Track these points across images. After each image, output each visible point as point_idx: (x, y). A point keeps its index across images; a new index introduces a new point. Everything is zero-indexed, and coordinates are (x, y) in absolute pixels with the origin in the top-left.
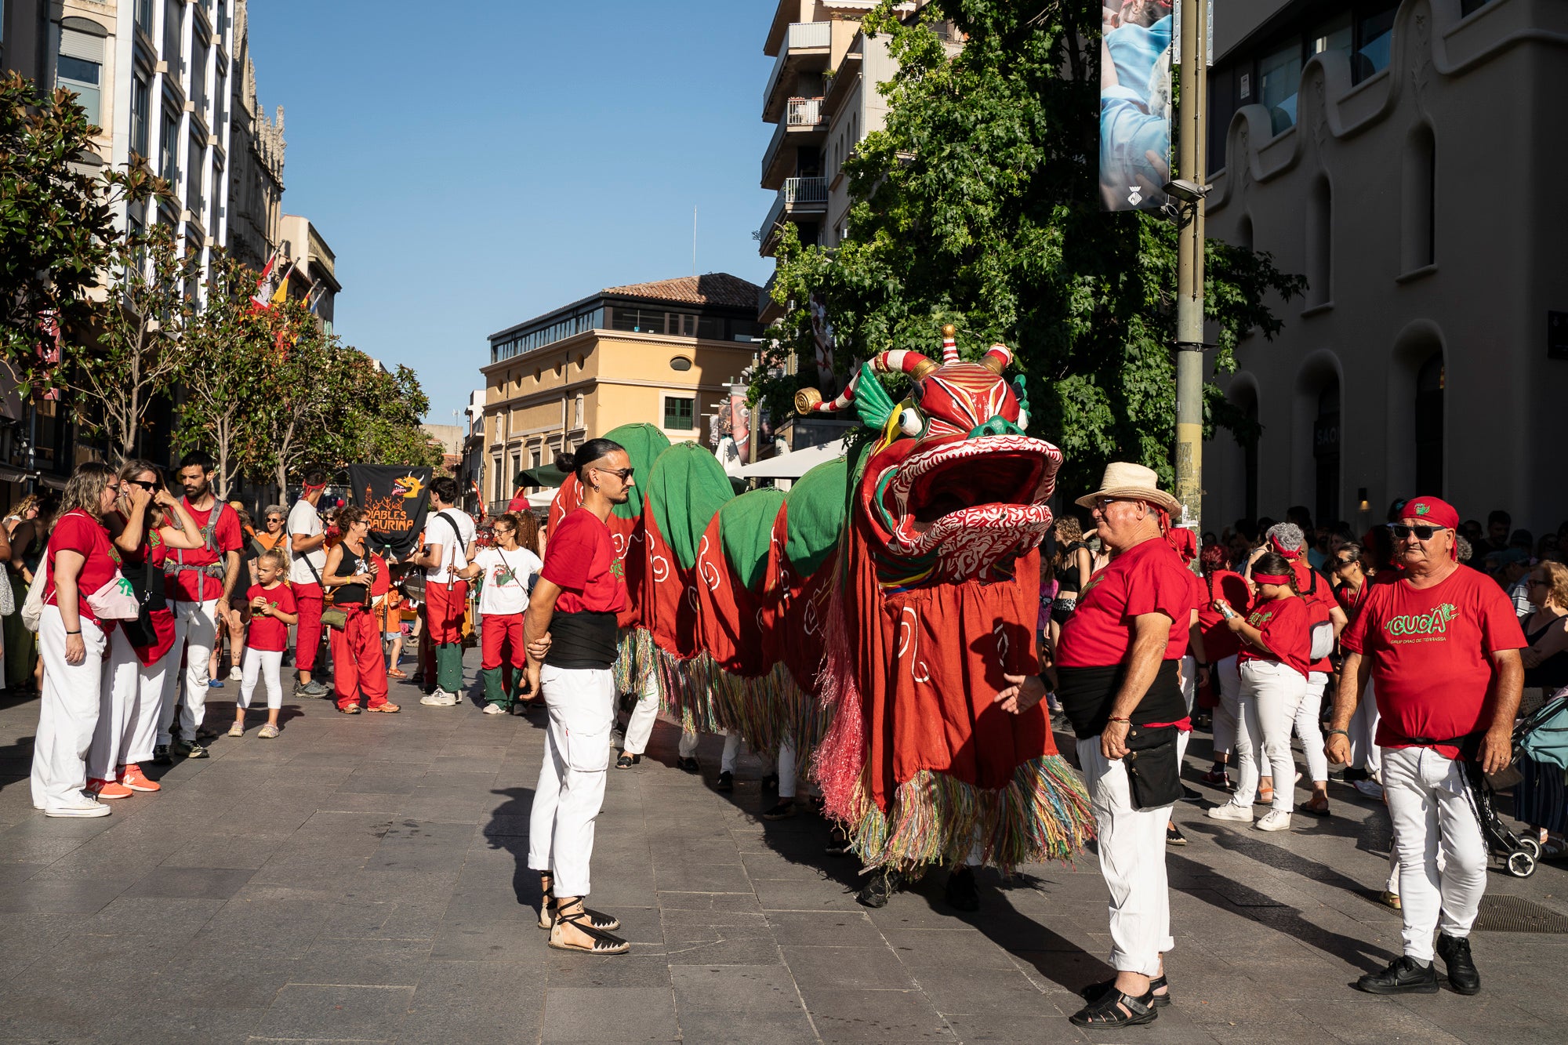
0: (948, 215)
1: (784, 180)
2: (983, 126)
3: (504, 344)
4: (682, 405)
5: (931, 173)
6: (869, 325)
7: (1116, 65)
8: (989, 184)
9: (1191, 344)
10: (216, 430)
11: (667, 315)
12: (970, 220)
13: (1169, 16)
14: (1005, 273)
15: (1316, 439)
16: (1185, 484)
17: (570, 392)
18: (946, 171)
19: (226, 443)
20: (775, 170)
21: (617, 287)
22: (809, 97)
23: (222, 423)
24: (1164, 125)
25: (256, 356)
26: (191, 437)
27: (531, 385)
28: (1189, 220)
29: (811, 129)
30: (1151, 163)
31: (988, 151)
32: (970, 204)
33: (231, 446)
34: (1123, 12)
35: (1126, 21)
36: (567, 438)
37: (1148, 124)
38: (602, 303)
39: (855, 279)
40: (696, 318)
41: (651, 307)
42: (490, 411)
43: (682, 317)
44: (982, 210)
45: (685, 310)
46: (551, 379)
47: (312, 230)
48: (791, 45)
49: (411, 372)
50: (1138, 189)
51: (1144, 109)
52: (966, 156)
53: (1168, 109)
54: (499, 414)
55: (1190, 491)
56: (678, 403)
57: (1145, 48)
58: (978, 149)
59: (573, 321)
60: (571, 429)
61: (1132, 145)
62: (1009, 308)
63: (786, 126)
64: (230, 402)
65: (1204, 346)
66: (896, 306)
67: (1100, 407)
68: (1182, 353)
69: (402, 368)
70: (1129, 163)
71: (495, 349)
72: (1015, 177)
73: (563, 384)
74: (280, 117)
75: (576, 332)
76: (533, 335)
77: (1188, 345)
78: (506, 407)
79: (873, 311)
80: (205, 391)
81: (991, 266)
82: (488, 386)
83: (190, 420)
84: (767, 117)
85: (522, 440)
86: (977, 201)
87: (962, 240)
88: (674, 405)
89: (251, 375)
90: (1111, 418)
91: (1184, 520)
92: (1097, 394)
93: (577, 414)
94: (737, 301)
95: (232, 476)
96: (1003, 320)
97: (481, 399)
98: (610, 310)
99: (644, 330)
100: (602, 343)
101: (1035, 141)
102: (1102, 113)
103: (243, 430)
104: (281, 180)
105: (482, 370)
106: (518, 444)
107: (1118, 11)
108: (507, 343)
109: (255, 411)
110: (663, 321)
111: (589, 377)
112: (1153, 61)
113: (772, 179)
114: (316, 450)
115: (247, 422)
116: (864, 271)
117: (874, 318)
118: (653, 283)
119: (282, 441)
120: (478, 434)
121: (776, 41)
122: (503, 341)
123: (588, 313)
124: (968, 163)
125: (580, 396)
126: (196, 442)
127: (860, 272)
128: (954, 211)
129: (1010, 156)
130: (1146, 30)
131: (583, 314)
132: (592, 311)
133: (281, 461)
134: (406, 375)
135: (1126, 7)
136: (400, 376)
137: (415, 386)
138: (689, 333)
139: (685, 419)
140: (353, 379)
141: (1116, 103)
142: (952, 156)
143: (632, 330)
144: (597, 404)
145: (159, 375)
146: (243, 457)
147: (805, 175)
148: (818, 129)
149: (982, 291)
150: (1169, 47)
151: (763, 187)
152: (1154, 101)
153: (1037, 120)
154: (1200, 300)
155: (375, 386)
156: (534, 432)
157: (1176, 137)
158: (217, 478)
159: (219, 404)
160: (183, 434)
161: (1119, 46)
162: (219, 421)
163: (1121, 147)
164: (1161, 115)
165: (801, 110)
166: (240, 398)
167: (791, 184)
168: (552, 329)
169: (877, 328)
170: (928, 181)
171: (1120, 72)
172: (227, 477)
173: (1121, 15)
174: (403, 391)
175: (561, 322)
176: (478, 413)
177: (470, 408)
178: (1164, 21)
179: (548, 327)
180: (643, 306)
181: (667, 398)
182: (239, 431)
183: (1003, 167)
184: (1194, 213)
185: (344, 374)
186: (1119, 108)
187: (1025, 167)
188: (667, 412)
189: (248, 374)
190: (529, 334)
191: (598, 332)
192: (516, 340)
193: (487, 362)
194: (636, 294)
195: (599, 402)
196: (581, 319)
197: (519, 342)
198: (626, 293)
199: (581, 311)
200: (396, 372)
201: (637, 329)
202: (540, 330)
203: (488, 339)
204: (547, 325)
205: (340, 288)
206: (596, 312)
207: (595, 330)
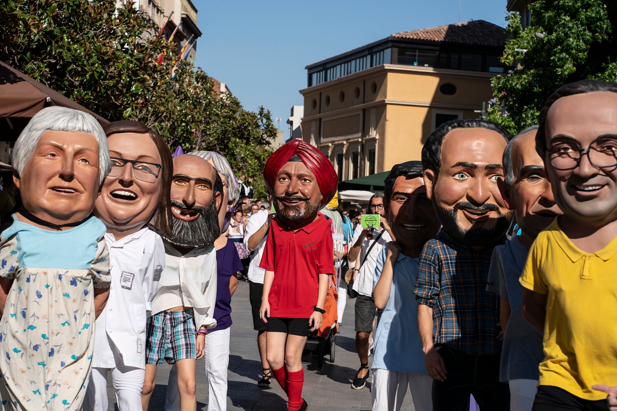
3: (317, 72)
17: (366, 109)
21: (401, 33)
36: (364, 143)
38: (390, 45)
41: (426, 47)
42: (306, 122)
46: (352, 100)
54: (314, 124)
59: (369, 57)
60: (367, 137)
71: (310, 76)
73: (361, 104)
75: (371, 66)
76: (339, 67)
78: (318, 119)
85: (330, 145)
93: (371, 126)
94: (491, 42)
97: (299, 113)
98: (396, 50)
99: (421, 64)
100: (390, 75)
105: (301, 92)
106: (328, 147)
108: (319, 71)
111: (380, 100)
118: (429, 28)
122: (316, 70)
123: (380, 51)
131: (376, 53)
132: (383, 50)
143: (412, 64)
144: (386, 120)
155: (249, 124)
156: (339, 139)
168: (353, 62)
174: (260, 124)
175: (360, 58)
176: (297, 123)
177: (291, 119)
179: (350, 61)
180: (420, 47)
181: (438, 116)
190: (336, 66)
191: (387, 66)
192: (326, 70)
194: (415, 37)
195: (388, 118)
196: (375, 56)
197: (329, 71)
198: (408, 37)
199: (374, 50)
200: (257, 112)
201: (415, 64)
202: (345, 63)
203: (306, 68)
204: (349, 59)
205: (201, 34)
206: (386, 51)
207: (385, 65)
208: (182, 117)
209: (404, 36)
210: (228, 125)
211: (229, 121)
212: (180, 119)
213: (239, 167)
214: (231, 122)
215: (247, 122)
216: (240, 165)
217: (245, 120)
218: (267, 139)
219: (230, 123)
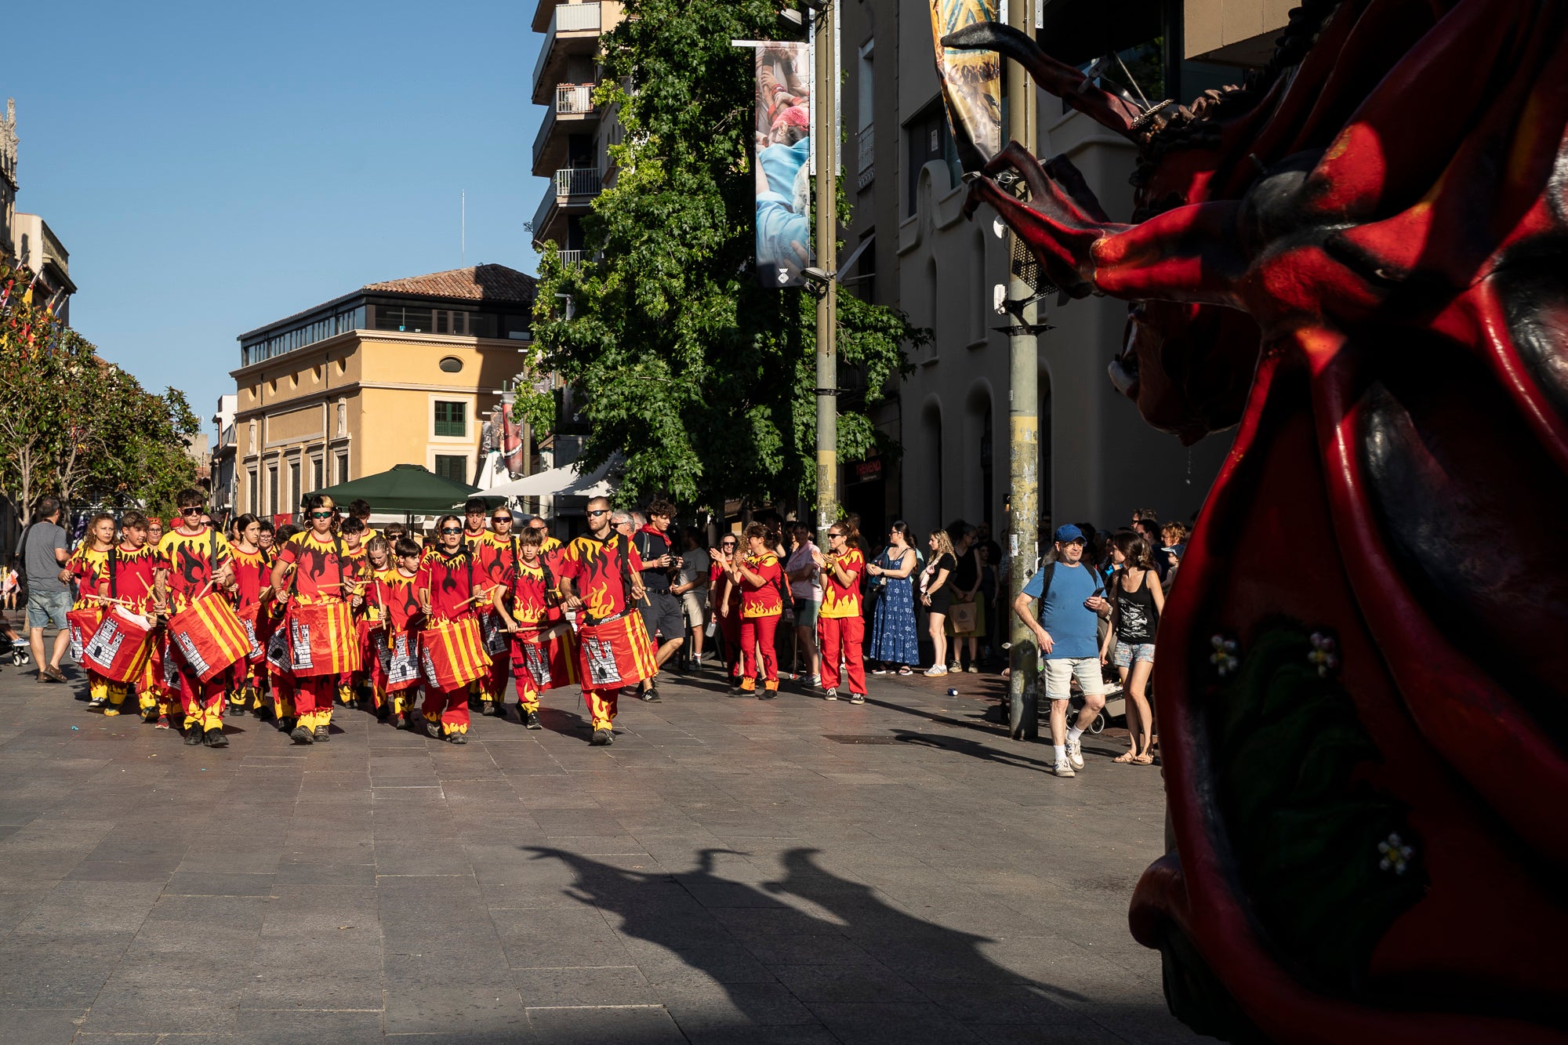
0: (647, 288)
1: (555, 172)
2: (675, 215)
3: (256, 344)
4: (454, 409)
5: (634, 254)
6: (588, 372)
7: (767, 175)
8: (679, 261)
9: (826, 390)
10: (19, 460)
11: (435, 312)
12: (666, 291)
13: (807, 137)
14: (694, 332)
15: (982, 453)
16: (823, 496)
17: (331, 397)
18: (644, 252)
20: (545, 157)
21: (379, 283)
22: (579, 84)
23: (24, 454)
24: (804, 222)
25: (53, 392)
27: (288, 388)
28: (824, 294)
29: (582, 117)
30: (795, 250)
31: (679, 235)
32: (665, 277)
34: (771, 135)
35: (774, 141)
36: (330, 447)
37: (793, 220)
38: (364, 301)
39: (578, 336)
40: (466, 314)
41: (417, 303)
42: (242, 418)
43: (451, 314)
44: (675, 283)
45: (454, 306)
46: (311, 382)
47: (46, 231)
48: (558, 29)
49: (180, 394)
50: (786, 270)
51: (789, 208)
52: (660, 240)
53: (807, 208)
54: (253, 421)
55: (827, 502)
56: (449, 407)
57: (788, 162)
58: (672, 235)
59: (333, 320)
60: (333, 438)
61: (781, 237)
62: (696, 360)
63: (556, 114)
64: (30, 435)
65: (836, 391)
66: (612, 356)
67: (770, 437)
68: (820, 397)
69: (171, 390)
70: (779, 251)
71: (246, 349)
72: (700, 254)
73: (323, 389)
74: (11, 111)
75: (337, 333)
76: (288, 336)
77: (824, 391)
78: (260, 414)
79: (594, 361)
80: (7, 424)
81: (686, 325)
82: (239, 389)
84: (537, 99)
85: (280, 450)
86: (670, 275)
87: (659, 307)
88: (445, 409)
90: (778, 444)
91: (823, 524)
92: (767, 426)
93: (339, 421)
94: (511, 295)
96: (692, 369)
97: (231, 406)
98: (373, 308)
99: (410, 328)
100: (364, 344)
101: (714, 226)
102: (758, 213)
103: (43, 460)
104: (14, 179)
105: (232, 374)
106: (276, 455)
107: (768, 135)
108: (259, 343)
109: (53, 441)
110: (430, 319)
111: (352, 381)
112: (795, 172)
113: (543, 166)
114: (98, 475)
115: (46, 451)
116: (586, 329)
117: (595, 367)
118: (419, 276)
119: (65, 465)
120: (229, 445)
121: (543, 20)
122: (254, 341)
123: (348, 311)
124: (662, 245)
125: (342, 401)
127: (582, 330)
128: (651, 284)
129: (695, 238)
130: (790, 148)
131: (343, 313)
132: (353, 309)
133: (65, 485)
134: (176, 397)
135: (774, 131)
136: (170, 398)
137: (185, 407)
138: (459, 331)
139: (456, 424)
140: (132, 405)
141: (768, 205)
142: (650, 240)
143: (397, 329)
144: (361, 411)
146: (43, 484)
147: (578, 165)
148: (589, 117)
149: (676, 347)
150: (807, 162)
151: (534, 174)
152: (796, 202)
153: (716, 211)
154: (833, 357)
155: (154, 412)
156: (292, 442)
157: (814, 229)
159: (20, 437)
161: (769, 161)
162: (21, 453)
163: (772, 238)
164: (802, 213)
165: (571, 97)
166: (40, 431)
167: (565, 174)
168: (310, 328)
169: (596, 375)
170: (631, 261)
171: (771, 181)
173: (770, 137)
174: (172, 412)
175: (319, 322)
176: (228, 420)
177: (219, 415)
178: (802, 141)
179: (305, 327)
180: (408, 303)
181: (436, 402)
183: (690, 247)
184: (827, 289)
185: (125, 402)
186: (770, 208)
187: (707, 247)
188: (438, 417)
190: (283, 334)
191: (360, 332)
192: (269, 341)
193: (238, 366)
194: (400, 290)
195: (363, 409)
196: (341, 318)
197: (273, 342)
198: (389, 289)
199: (341, 309)
200: (165, 394)
201: (402, 328)
202: (297, 330)
203: (238, 339)
204: (303, 324)
205: (76, 289)
206: (356, 310)
207: (357, 331)
208: (47, 402)
209: (384, 288)
211: (123, 407)
218: (186, 437)
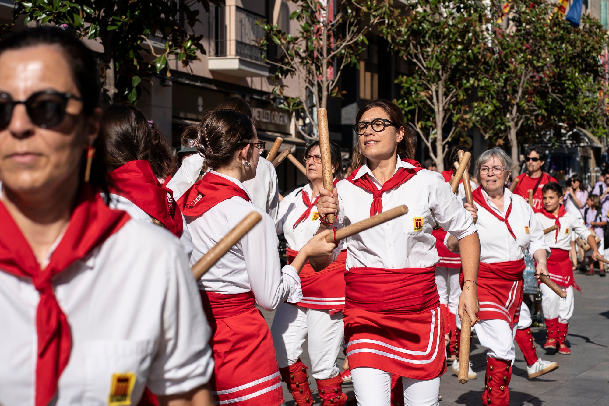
19: (441, 109)
26: (409, 104)
33: (446, 111)
83: (408, 88)
89: (459, 43)
95: (449, 139)
126: (414, 110)
145: (348, 47)
158: (434, 141)
160: (403, 103)
172: (443, 140)
182: (452, 98)
189: (456, 43)
210: (559, 51)
212: (454, 40)
213: (582, 115)
214: (564, 46)
215: (588, 44)
216: (583, 113)
217: (586, 42)
219: (562, 48)
